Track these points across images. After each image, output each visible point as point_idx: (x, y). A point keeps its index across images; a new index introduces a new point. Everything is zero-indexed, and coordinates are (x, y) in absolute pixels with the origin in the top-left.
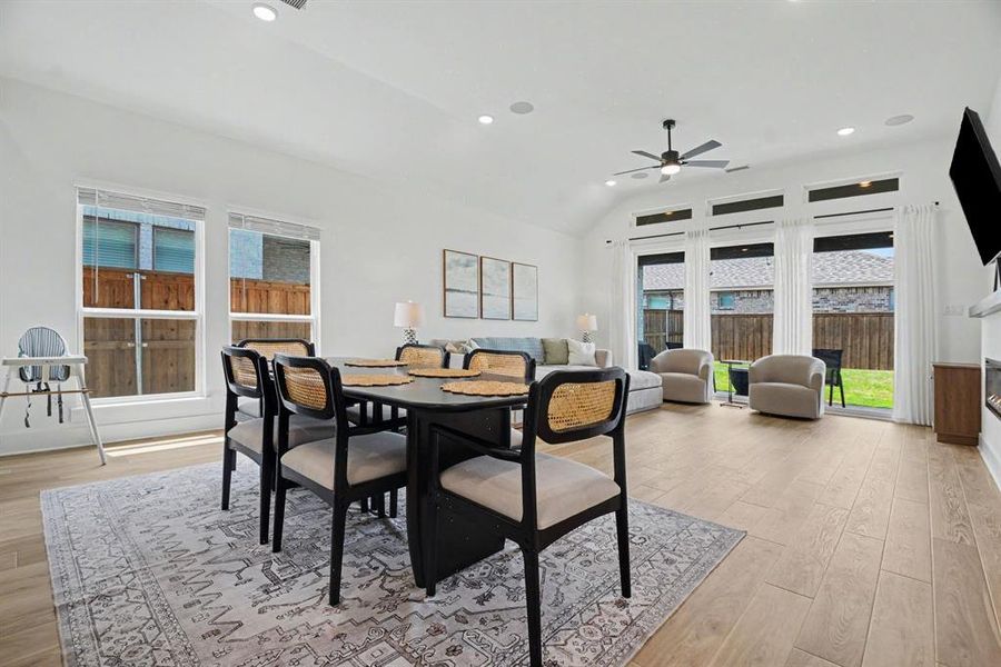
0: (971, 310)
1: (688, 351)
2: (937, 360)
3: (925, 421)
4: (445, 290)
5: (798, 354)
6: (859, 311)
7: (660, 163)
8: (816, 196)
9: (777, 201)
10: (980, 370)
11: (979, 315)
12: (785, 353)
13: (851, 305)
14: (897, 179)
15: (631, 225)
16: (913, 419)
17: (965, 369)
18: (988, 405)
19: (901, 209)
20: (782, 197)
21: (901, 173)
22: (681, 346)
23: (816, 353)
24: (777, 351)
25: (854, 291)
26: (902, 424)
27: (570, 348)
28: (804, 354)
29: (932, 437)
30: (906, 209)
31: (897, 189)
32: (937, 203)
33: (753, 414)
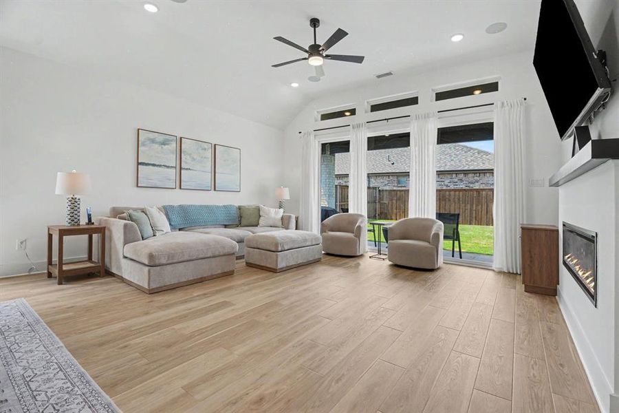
0: (550, 180)
1: (351, 215)
2: (525, 223)
3: (517, 270)
4: (139, 164)
5: (426, 217)
6: (481, 187)
7: (306, 55)
8: (440, 96)
9: (414, 101)
10: (558, 231)
11: (557, 185)
12: (417, 216)
13: (477, 184)
14: (497, 83)
15: (316, 121)
16: (508, 269)
17: (546, 230)
18: (565, 263)
19: (499, 104)
20: (417, 98)
21: (500, 78)
22: (347, 211)
23: (440, 216)
24: (412, 215)
25: (478, 175)
26: (500, 272)
27: (261, 213)
28: (430, 217)
29: (520, 287)
30: (503, 104)
31: (497, 90)
32: (525, 99)
33: (391, 265)
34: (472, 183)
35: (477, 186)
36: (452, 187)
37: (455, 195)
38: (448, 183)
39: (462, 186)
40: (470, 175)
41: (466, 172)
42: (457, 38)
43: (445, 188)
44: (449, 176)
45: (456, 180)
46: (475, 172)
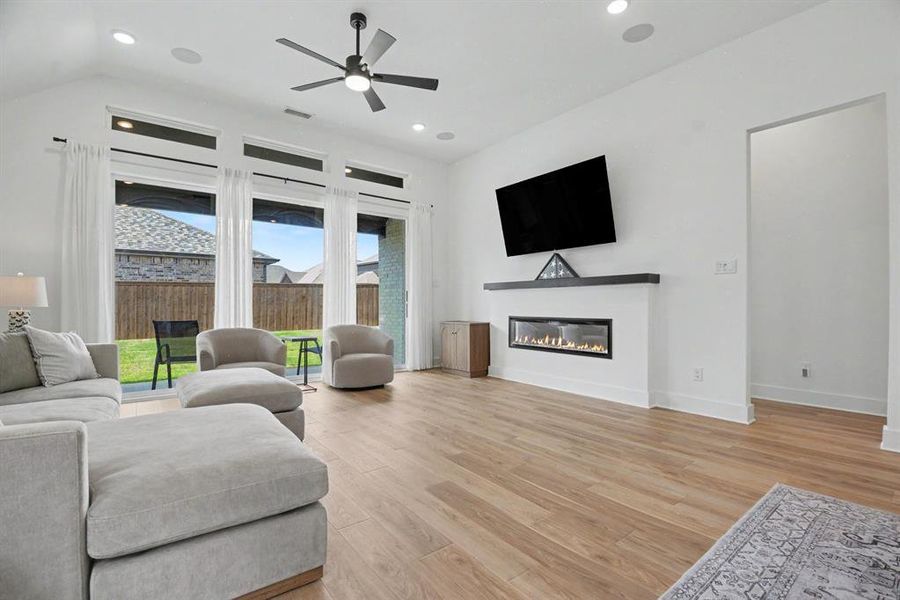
14: (402, 179)
17: (482, 325)
34: (189, 274)
35: (194, 279)
36: (154, 278)
37: (174, 293)
38: (145, 271)
39: (171, 277)
40: (185, 261)
41: (177, 257)
42: (418, 128)
43: (140, 279)
44: (149, 261)
45: (160, 268)
46: (191, 257)
